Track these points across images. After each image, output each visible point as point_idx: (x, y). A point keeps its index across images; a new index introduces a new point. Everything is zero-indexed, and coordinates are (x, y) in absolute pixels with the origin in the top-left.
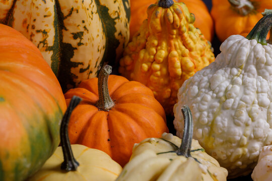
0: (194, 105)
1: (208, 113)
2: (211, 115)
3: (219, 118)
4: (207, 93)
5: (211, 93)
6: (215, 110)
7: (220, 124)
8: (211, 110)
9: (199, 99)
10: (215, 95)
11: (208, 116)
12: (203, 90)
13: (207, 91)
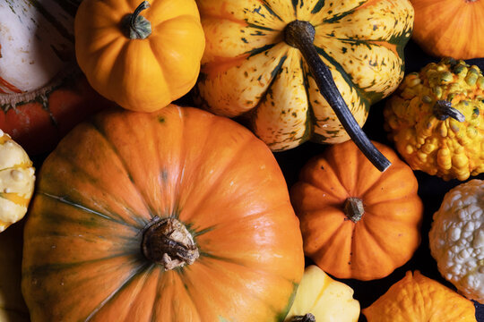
0: (450, 253)
1: (463, 267)
2: (464, 271)
3: (471, 278)
4: (467, 249)
5: (471, 250)
6: (470, 269)
7: (471, 283)
8: (465, 267)
9: (457, 249)
10: (474, 255)
11: (461, 270)
12: (465, 242)
13: (468, 246)
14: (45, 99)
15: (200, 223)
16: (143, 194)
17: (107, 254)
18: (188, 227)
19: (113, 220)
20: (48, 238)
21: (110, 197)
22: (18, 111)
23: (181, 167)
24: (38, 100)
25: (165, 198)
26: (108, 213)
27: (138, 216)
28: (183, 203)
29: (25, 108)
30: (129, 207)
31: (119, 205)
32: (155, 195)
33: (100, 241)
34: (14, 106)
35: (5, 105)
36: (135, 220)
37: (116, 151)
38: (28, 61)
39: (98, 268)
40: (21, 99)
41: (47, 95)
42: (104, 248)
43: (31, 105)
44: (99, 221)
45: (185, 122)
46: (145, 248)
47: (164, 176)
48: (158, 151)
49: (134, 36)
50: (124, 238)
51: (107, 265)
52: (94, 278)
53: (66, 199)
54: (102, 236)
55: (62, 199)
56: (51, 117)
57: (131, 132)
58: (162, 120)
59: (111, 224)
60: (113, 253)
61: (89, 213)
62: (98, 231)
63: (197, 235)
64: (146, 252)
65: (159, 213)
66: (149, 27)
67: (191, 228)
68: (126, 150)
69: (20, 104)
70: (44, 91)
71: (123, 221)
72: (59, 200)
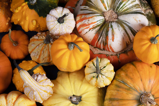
14: (119, 55)
15: (156, 95)
16: (144, 85)
17: (131, 99)
18: (153, 96)
19: (134, 90)
20: (116, 91)
21: (135, 84)
22: (110, 57)
23: (154, 80)
24: (117, 55)
25: (149, 87)
26: (134, 88)
27: (141, 90)
28: (153, 90)
29: (113, 56)
30: (139, 87)
31: (137, 86)
32: (147, 86)
33: (130, 95)
34: (110, 55)
35: (108, 55)
36: (140, 91)
37: (138, 72)
38: (120, 44)
39: (128, 102)
40: (112, 54)
41: (119, 54)
42: (131, 97)
43: (114, 56)
44: (131, 89)
45: (157, 68)
46: (141, 99)
47: (150, 81)
48: (149, 74)
49: (153, 43)
50: (136, 95)
51: (131, 101)
52: (127, 104)
53: (123, 82)
54: (131, 94)
55: (122, 82)
56: (119, 60)
57: (143, 68)
58: (151, 67)
59: (134, 91)
60: (132, 99)
61: (129, 87)
62: (130, 92)
63: (155, 98)
64: (141, 100)
65: (146, 91)
66: (157, 41)
67: (154, 97)
68: (141, 72)
69: (112, 55)
70: (119, 53)
71: (137, 91)
72: (121, 82)
